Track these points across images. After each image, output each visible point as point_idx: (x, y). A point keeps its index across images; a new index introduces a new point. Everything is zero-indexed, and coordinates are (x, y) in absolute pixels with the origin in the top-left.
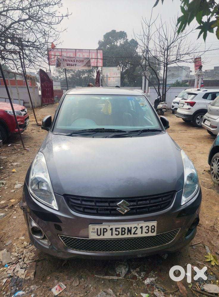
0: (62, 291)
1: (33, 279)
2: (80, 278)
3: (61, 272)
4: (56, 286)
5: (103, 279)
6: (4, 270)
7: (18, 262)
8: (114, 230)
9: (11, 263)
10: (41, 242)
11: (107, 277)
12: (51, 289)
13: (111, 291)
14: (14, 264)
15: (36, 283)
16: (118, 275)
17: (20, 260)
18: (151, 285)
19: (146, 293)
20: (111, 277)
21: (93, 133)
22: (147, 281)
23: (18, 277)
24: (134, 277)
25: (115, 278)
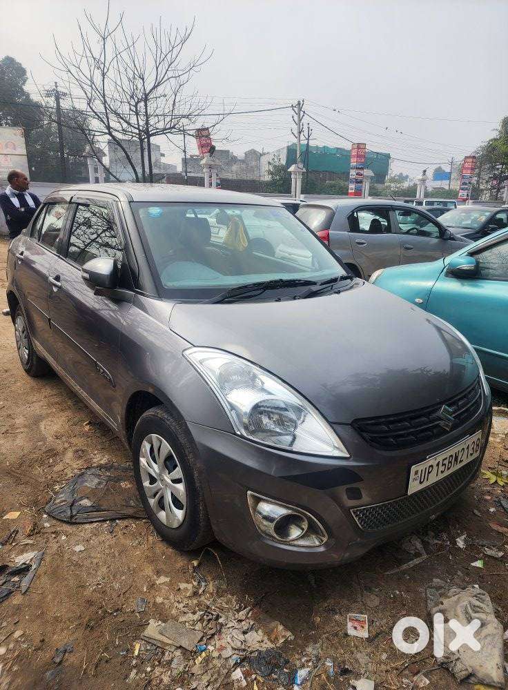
0: (369, 626)
1: (292, 638)
2: (369, 589)
3: (325, 598)
4: (350, 624)
5: (404, 572)
6: (207, 660)
7: (222, 625)
8: (441, 464)
9: (205, 639)
10: (299, 546)
11: (405, 567)
12: (346, 635)
13: (439, 580)
14: (213, 635)
15: (309, 639)
16: (418, 555)
17: (221, 620)
18: (470, 546)
19: (477, 560)
20: (411, 564)
21: (260, 291)
22: (461, 543)
23: (260, 652)
24: (441, 547)
25: (417, 561)
